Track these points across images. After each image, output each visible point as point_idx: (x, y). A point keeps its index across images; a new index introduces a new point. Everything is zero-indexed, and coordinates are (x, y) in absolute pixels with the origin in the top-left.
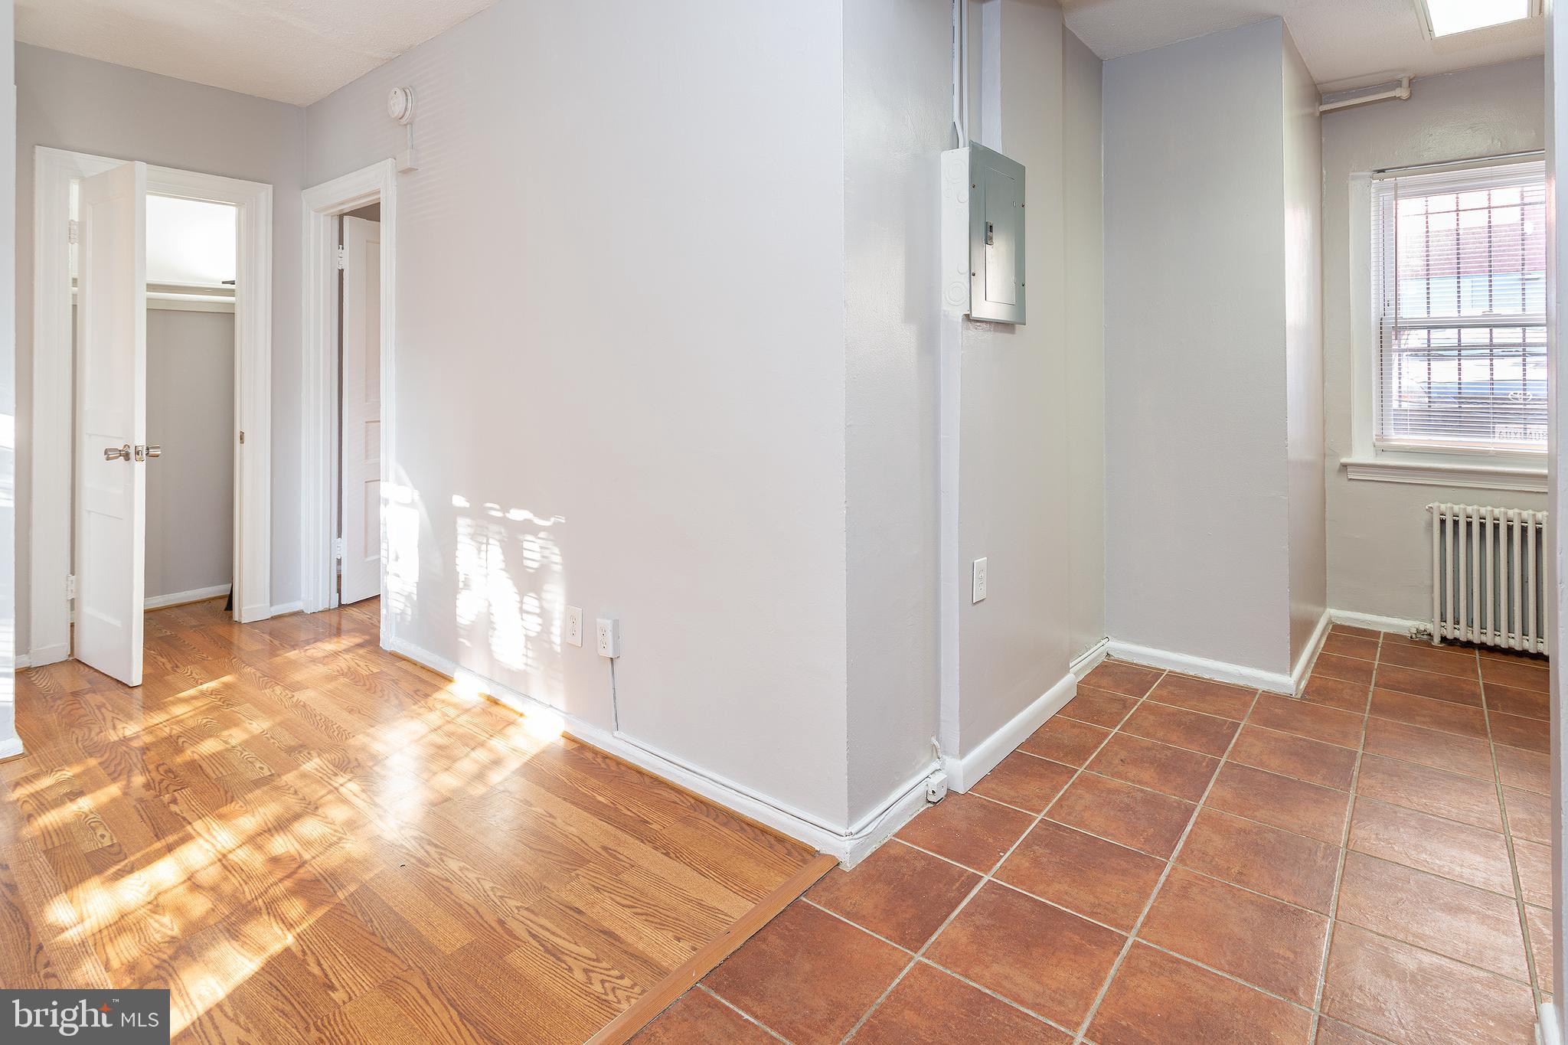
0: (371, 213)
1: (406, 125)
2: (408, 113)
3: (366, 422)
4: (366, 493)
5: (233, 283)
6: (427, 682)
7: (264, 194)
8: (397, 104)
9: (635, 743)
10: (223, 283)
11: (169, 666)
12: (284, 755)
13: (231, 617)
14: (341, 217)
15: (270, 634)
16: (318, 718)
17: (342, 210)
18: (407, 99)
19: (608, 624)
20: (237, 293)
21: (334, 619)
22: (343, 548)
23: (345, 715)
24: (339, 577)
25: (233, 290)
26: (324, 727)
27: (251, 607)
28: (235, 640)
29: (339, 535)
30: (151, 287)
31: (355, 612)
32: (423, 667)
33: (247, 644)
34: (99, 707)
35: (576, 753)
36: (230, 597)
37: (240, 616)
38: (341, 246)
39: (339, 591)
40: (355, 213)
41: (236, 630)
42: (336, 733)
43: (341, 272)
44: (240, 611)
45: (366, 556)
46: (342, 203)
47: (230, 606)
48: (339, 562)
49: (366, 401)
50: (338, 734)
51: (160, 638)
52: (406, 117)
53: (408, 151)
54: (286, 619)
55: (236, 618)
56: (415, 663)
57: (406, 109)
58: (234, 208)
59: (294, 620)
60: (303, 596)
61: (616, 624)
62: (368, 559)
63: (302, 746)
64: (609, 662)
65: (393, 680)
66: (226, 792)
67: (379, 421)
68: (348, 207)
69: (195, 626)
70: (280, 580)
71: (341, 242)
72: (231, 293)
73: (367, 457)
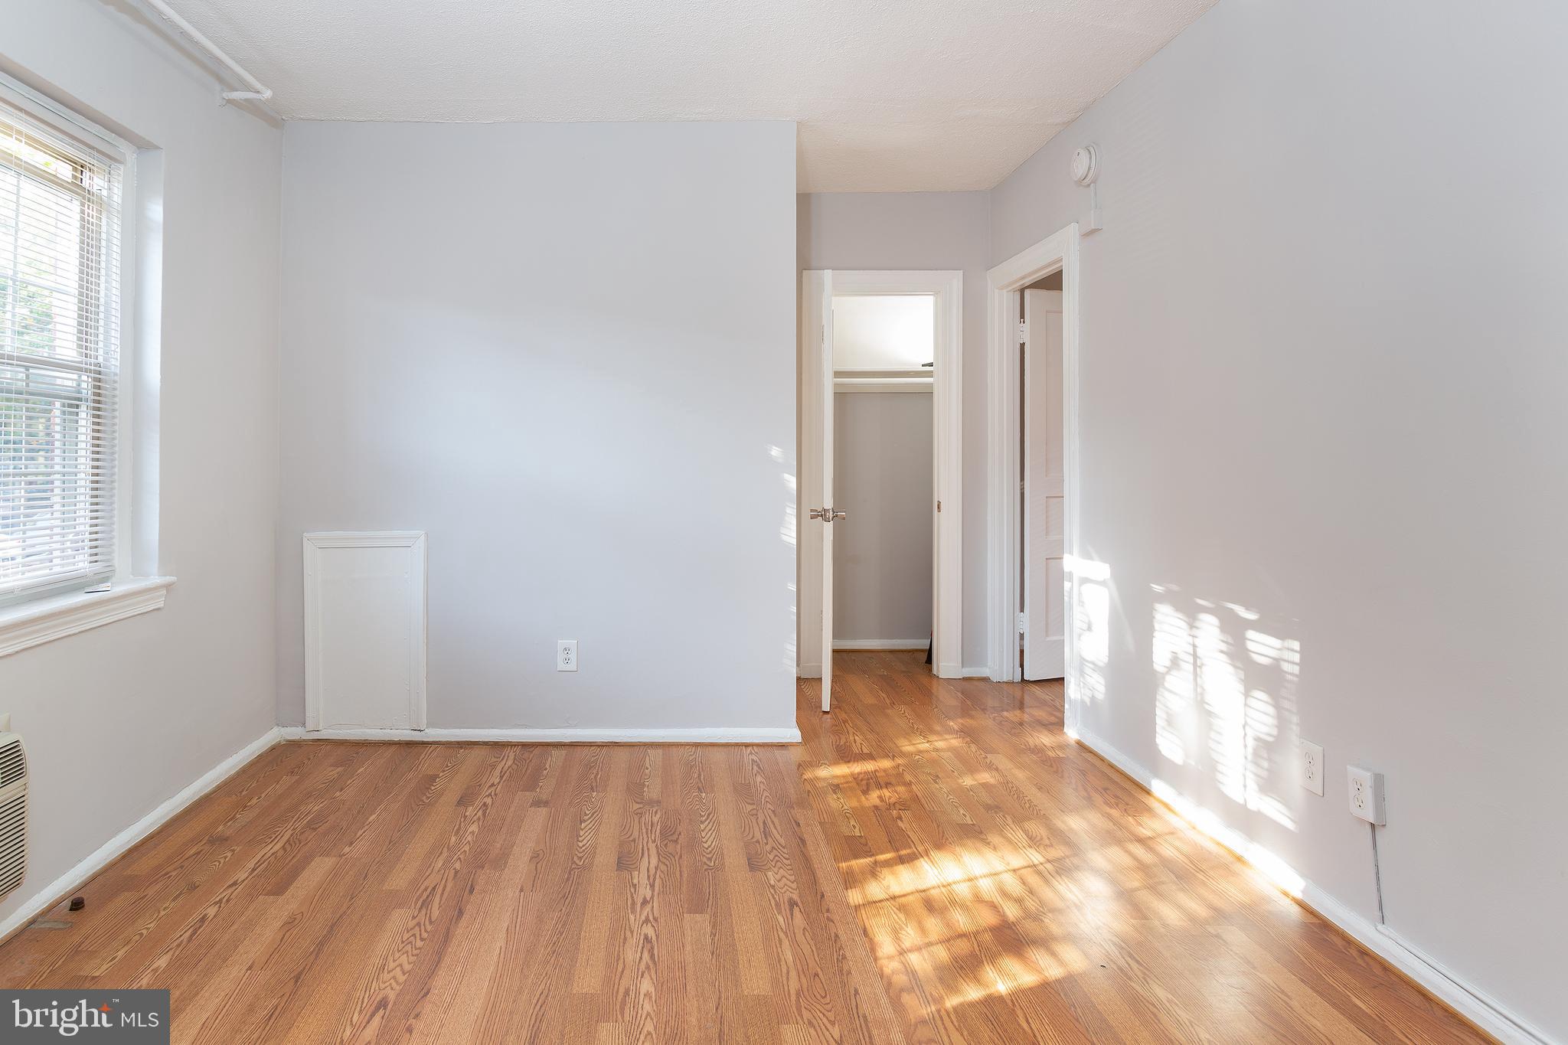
0: (1053, 282)
1: (1089, 185)
2: (1092, 172)
3: (1047, 497)
4: (1047, 570)
5: (931, 365)
6: (1117, 783)
7: (955, 281)
8: (1081, 165)
9: (1413, 950)
10: (923, 366)
11: (888, 702)
12: (983, 810)
13: (931, 670)
14: (1022, 291)
15: (963, 693)
16: (1010, 785)
17: (1022, 285)
18: (1090, 158)
19: (1367, 778)
20: (935, 374)
21: (1018, 693)
22: (1025, 622)
23: (1034, 790)
24: (1022, 652)
25: (932, 372)
26: (1016, 796)
27: (948, 664)
28: (934, 691)
29: (1022, 610)
30: (838, 374)
31: (1037, 690)
32: (1112, 766)
33: (947, 698)
34: (844, 722)
35: (1316, 930)
36: (930, 651)
37: (938, 670)
38: (1022, 320)
39: (1022, 666)
40: (1038, 285)
41: (935, 682)
42: (1027, 805)
43: (1022, 345)
44: (938, 666)
45: (1047, 635)
46: (1023, 278)
47: (929, 660)
48: (1022, 636)
49: (1046, 476)
50: (1029, 808)
51: (880, 675)
52: (1090, 176)
53: (1092, 212)
54: (976, 683)
55: (935, 672)
56: (1102, 759)
57: (1089, 168)
58: (932, 297)
59: (982, 684)
60: (989, 663)
61: (1379, 782)
62: (1048, 639)
63: (997, 807)
64: (1368, 828)
65: (1080, 770)
66: (938, 827)
67: (1063, 497)
68: (1028, 281)
69: (904, 672)
70: (971, 644)
71: (1022, 316)
72: (930, 374)
73: (1047, 534)
